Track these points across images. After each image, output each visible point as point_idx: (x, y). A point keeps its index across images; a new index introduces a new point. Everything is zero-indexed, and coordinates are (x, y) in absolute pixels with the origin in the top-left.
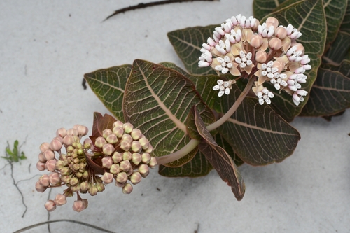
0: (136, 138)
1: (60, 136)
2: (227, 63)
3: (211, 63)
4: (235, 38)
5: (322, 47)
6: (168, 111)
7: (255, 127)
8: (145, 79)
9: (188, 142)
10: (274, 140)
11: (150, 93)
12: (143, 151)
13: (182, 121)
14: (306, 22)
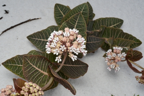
0: (35, 87)
1: (3, 92)
2: (57, 51)
3: (51, 51)
4: (57, 41)
5: (86, 29)
6: (40, 70)
7: (71, 65)
8: (29, 62)
9: (50, 79)
10: (79, 68)
11: (32, 66)
12: (38, 90)
13: (46, 72)
14: (78, 22)
